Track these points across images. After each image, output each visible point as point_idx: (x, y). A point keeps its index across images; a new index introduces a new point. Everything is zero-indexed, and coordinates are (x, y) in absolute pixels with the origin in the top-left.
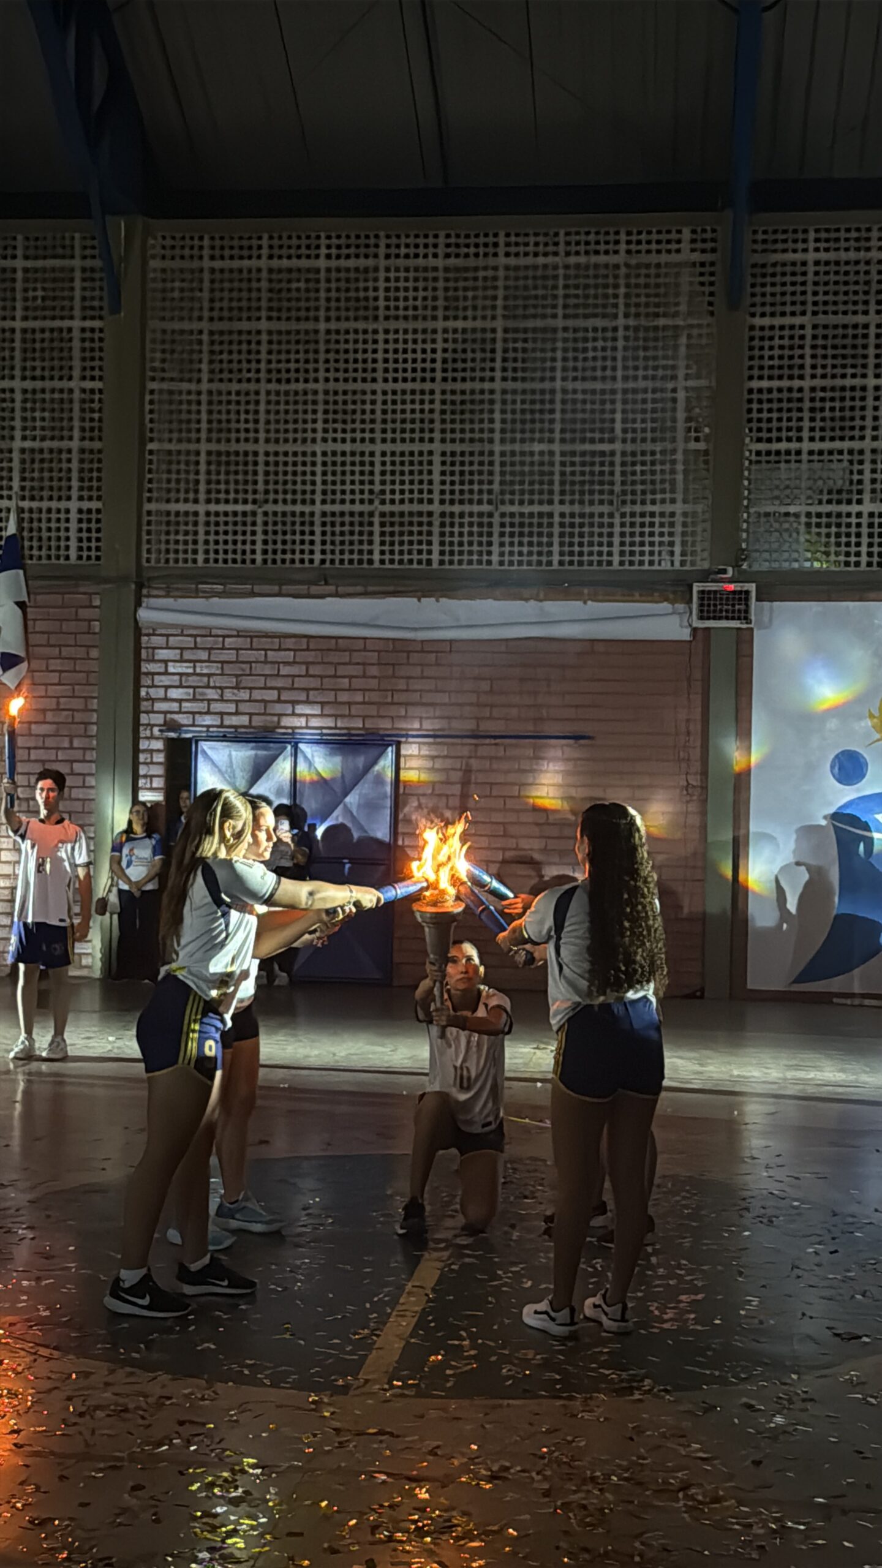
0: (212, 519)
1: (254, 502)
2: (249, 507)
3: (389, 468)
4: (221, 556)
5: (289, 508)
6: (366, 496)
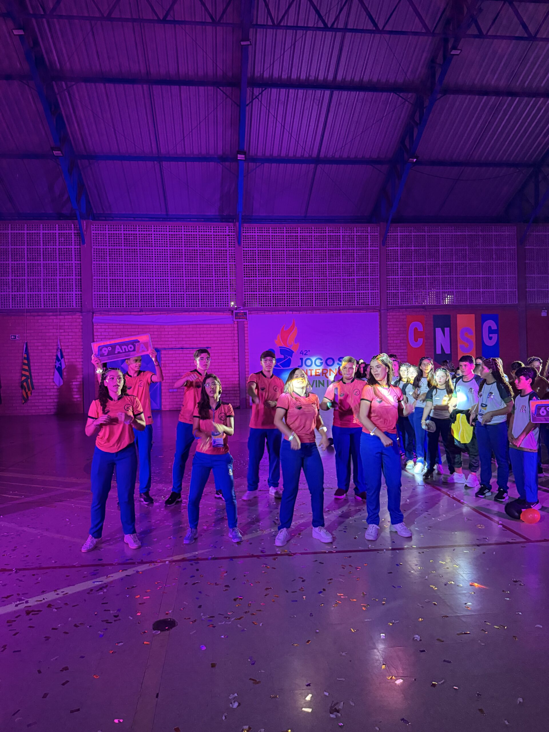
0: (112, 296)
1: (123, 291)
2: (121, 293)
3: (157, 283)
4: (114, 305)
5: (132, 293)
6: (152, 290)
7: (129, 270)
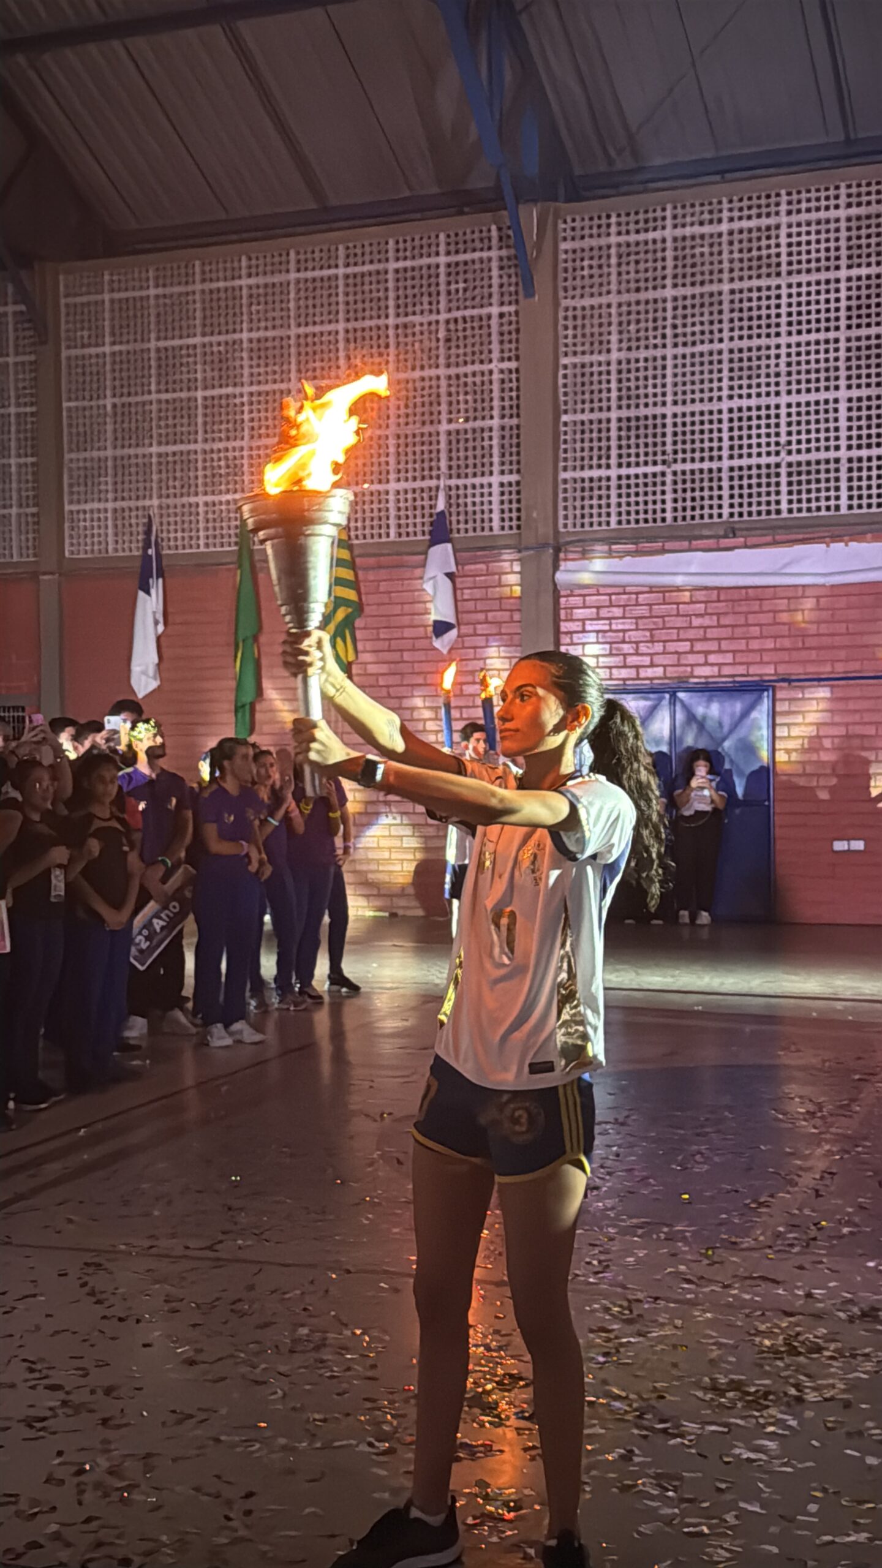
0: (624, 482)
1: (664, 462)
2: (659, 468)
3: (794, 418)
4: (633, 517)
5: (697, 466)
6: (773, 448)
7: (688, 378)
